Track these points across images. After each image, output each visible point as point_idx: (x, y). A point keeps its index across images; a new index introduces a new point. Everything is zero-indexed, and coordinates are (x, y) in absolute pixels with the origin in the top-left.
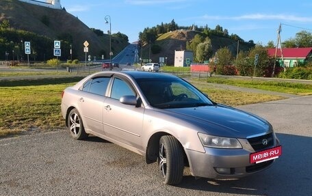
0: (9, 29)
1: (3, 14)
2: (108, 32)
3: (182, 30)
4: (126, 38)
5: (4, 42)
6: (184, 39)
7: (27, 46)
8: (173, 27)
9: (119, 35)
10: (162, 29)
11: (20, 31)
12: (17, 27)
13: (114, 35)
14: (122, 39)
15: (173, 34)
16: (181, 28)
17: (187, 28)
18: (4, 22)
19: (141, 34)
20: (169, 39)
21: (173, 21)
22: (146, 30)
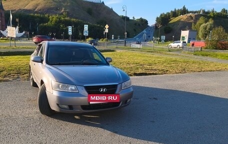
0: (66, 18)
1: (63, 8)
2: (133, 18)
3: (191, 14)
4: (146, 22)
5: (63, 27)
6: (192, 21)
7: (70, 29)
8: (184, 11)
9: (141, 20)
10: (175, 14)
11: (72, 20)
12: (71, 17)
13: (138, 20)
14: (143, 23)
15: (183, 17)
16: (191, 12)
17: (196, 12)
18: (64, 14)
19: (157, 18)
20: (179, 21)
21: (184, 7)
22: (161, 15)
